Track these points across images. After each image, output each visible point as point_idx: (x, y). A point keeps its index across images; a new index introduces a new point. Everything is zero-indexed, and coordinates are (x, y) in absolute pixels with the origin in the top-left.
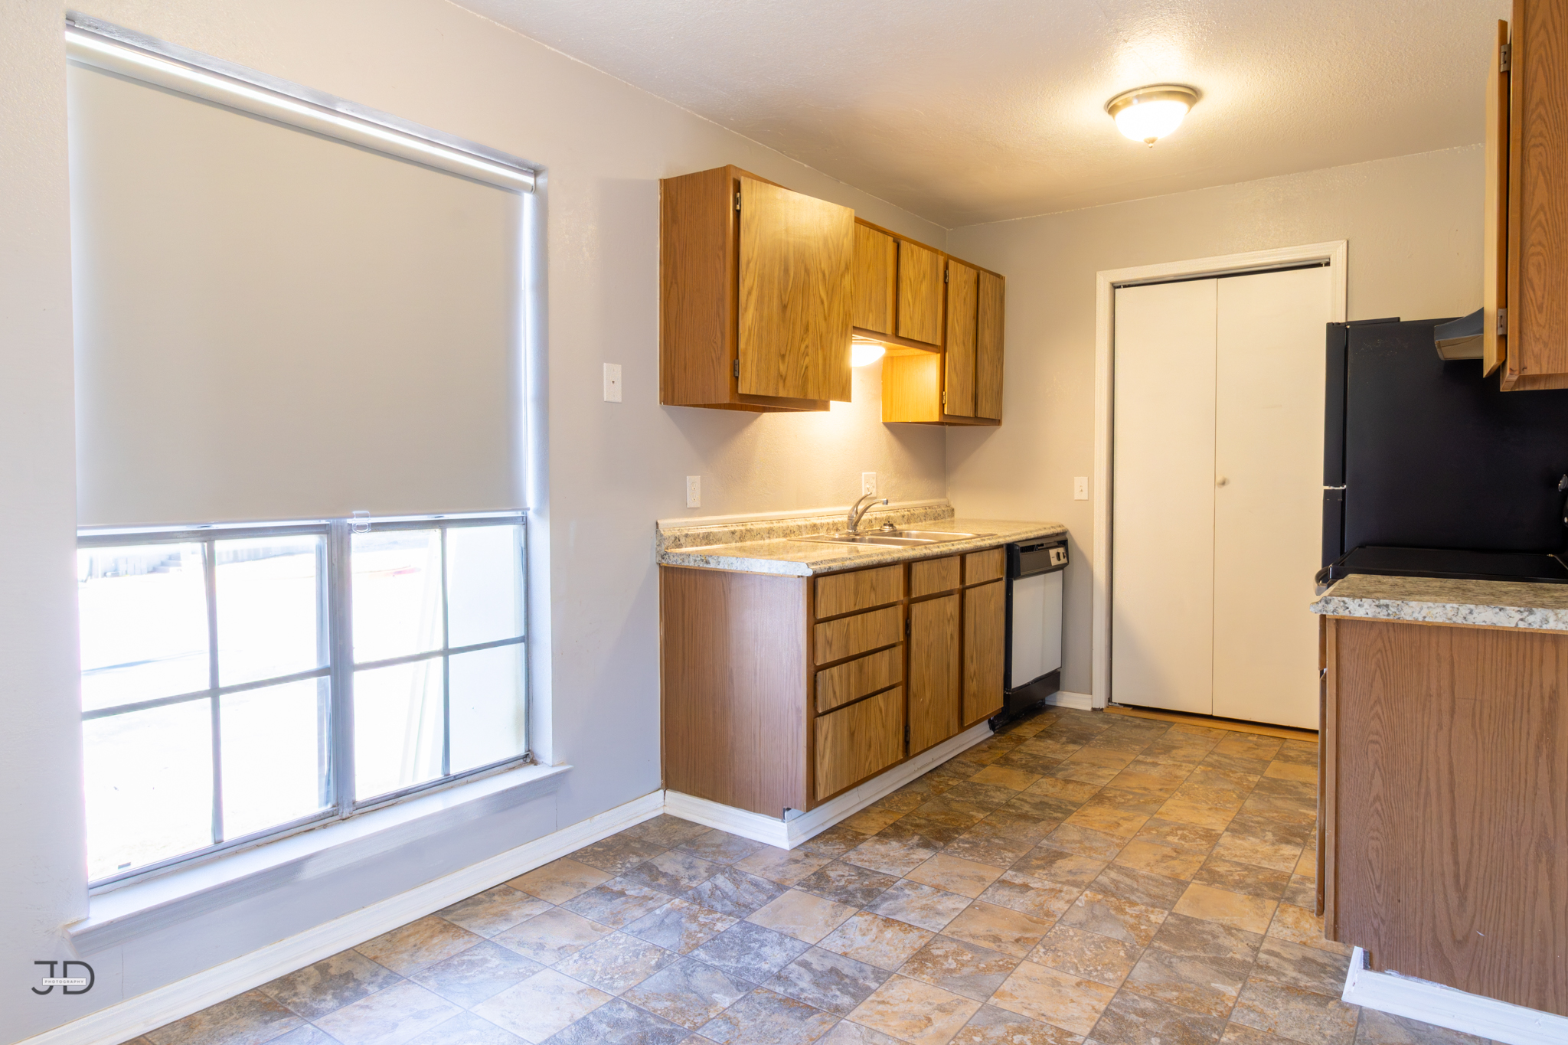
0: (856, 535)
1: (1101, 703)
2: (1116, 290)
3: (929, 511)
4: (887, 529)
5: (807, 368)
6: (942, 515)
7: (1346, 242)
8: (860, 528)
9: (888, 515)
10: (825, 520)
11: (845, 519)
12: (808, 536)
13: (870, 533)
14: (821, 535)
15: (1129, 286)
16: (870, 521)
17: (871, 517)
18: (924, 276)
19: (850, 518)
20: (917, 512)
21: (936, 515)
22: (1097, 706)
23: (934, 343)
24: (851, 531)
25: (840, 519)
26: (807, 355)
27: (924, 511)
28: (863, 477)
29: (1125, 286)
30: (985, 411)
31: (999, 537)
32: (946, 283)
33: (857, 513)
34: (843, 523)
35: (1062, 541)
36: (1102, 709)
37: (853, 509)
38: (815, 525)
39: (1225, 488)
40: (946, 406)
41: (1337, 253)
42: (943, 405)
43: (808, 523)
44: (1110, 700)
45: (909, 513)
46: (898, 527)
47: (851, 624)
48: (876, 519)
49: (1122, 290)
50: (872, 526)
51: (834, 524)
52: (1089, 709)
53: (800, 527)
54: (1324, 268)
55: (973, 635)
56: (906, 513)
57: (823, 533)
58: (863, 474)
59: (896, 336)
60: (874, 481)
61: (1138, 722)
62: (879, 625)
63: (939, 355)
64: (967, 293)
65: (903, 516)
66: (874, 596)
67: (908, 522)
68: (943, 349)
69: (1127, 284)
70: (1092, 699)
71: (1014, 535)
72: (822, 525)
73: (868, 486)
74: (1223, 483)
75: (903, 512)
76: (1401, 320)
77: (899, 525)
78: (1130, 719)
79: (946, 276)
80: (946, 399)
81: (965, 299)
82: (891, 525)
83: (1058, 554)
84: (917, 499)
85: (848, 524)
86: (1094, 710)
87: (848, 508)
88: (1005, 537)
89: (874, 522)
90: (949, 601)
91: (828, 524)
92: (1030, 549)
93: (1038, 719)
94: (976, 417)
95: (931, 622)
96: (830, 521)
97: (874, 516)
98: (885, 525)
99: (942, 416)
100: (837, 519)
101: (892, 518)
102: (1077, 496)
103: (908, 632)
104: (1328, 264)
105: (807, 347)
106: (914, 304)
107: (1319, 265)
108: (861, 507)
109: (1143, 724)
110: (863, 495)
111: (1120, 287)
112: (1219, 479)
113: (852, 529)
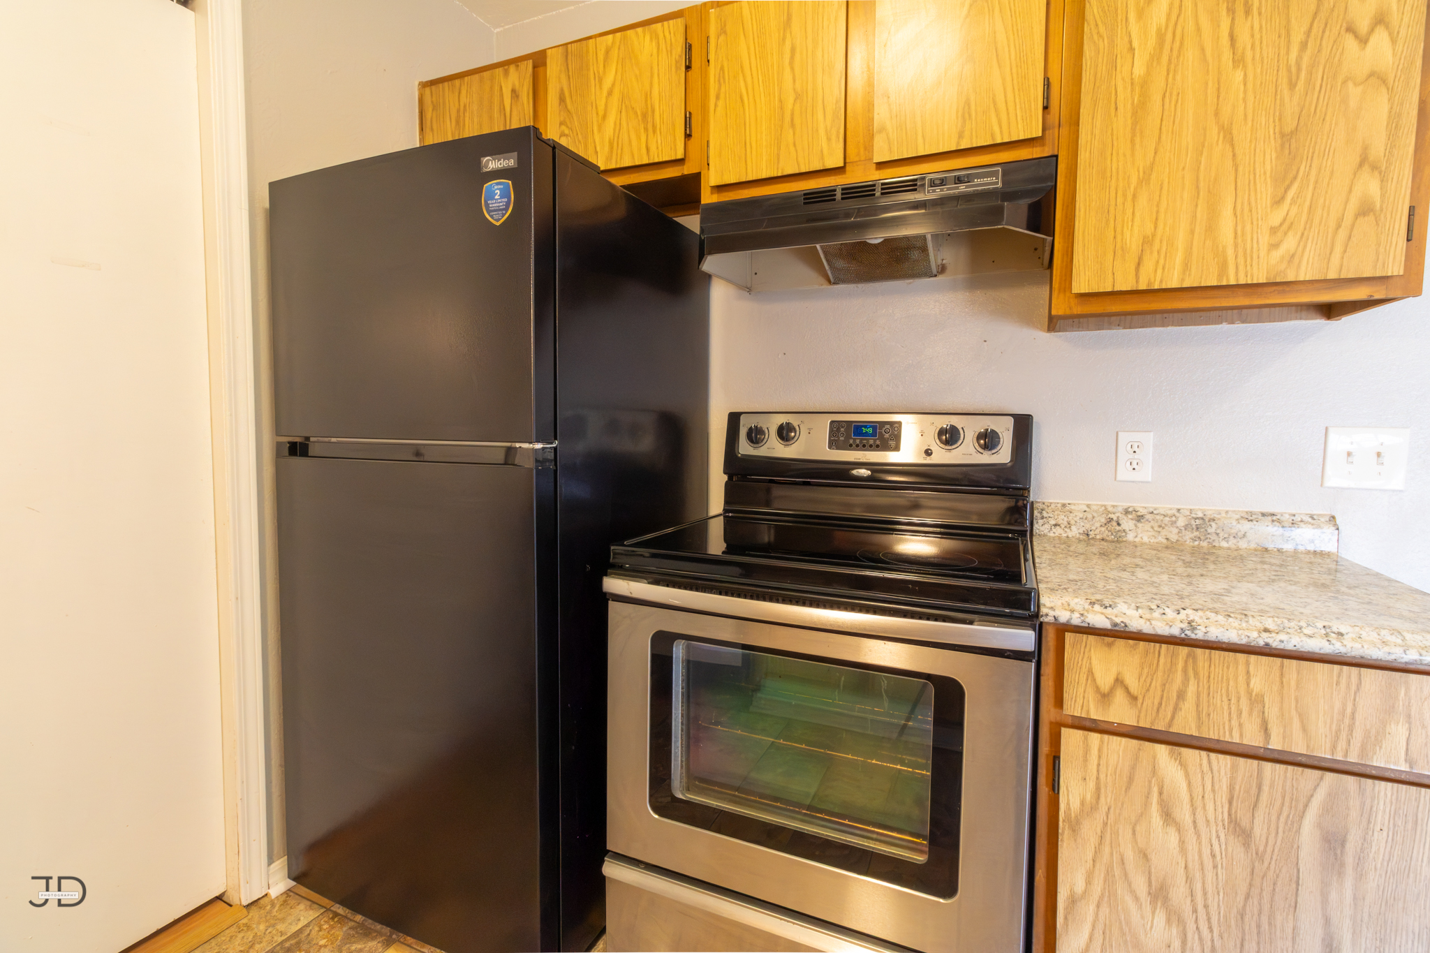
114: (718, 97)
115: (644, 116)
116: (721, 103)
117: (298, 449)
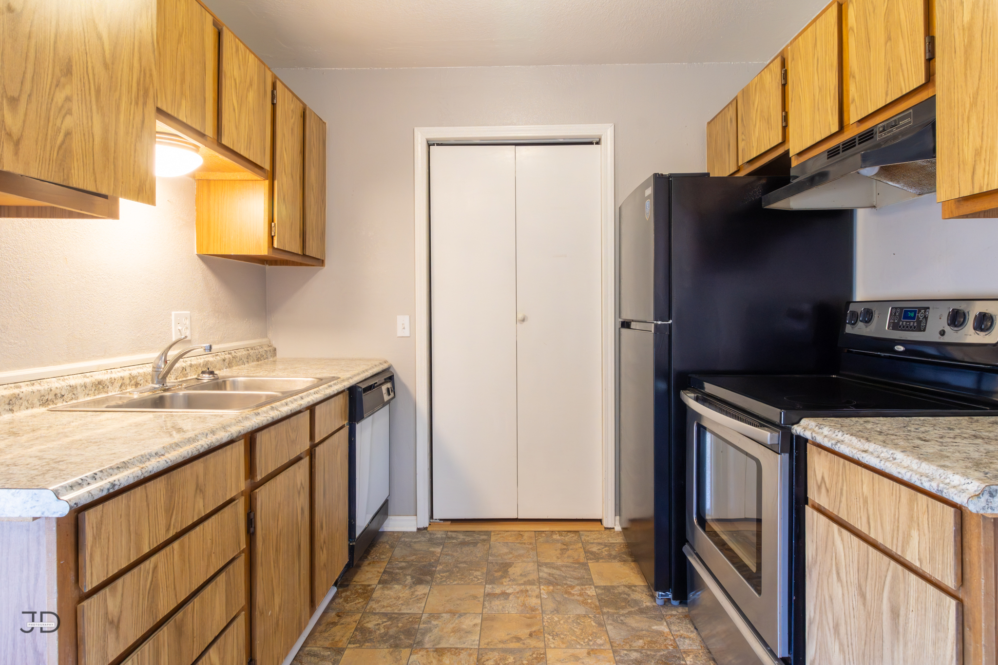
0: (165, 390)
1: (424, 522)
2: (431, 147)
3: (251, 352)
4: (206, 378)
5: (68, 134)
6: (265, 356)
7: (613, 126)
8: (171, 380)
9: (206, 359)
10: (116, 374)
11: (149, 369)
12: (88, 399)
13: (184, 385)
14: (110, 394)
15: (442, 145)
16: (184, 369)
17: (184, 365)
18: (251, 85)
19: (156, 369)
20: (239, 354)
21: (259, 356)
22: (421, 526)
23: (263, 166)
24: (157, 386)
25: (141, 371)
26: (69, 112)
27: (246, 353)
28: (173, 317)
29: (438, 145)
30: (311, 251)
31: (343, 381)
32: (274, 105)
33: (166, 362)
34: (145, 375)
35: (388, 376)
36: (426, 529)
37: (160, 358)
38: (100, 383)
39: (525, 323)
40: (275, 239)
41: (607, 133)
42: (273, 237)
43: (87, 380)
44: (431, 517)
45: (230, 356)
46: (220, 373)
47: (160, 566)
48: (191, 366)
49: (436, 147)
50: (185, 375)
51: (131, 378)
52: (415, 530)
53: (72, 388)
54: (595, 146)
55: (322, 497)
56: (227, 356)
57: (114, 392)
58: (173, 313)
59: (219, 143)
60: (188, 322)
61: (461, 537)
62: (209, 541)
63: (267, 182)
64: (294, 124)
65: (224, 360)
66: (201, 501)
67: (230, 365)
68: (272, 176)
69: (440, 142)
70: (417, 519)
71: (355, 376)
72: (112, 382)
73: (180, 328)
74: (523, 320)
75: (223, 356)
76: (711, 176)
77: (220, 370)
78: (454, 535)
79: (273, 97)
80: (275, 232)
81: (292, 129)
82: (212, 373)
83: (388, 389)
84: (242, 340)
85: (152, 376)
86: (419, 529)
87: (155, 355)
88: (348, 379)
89: (188, 370)
90: (299, 468)
91: (123, 378)
92: (370, 388)
93: (374, 554)
94: (304, 255)
95: (279, 504)
96: (126, 374)
97: (189, 363)
98: (203, 372)
99: (271, 250)
100: (135, 371)
101: (212, 363)
102: (400, 333)
103: (252, 530)
104: (597, 143)
105: (68, 99)
106: (240, 112)
107: (591, 143)
108: (172, 354)
109: (468, 539)
110: (174, 339)
111: (433, 145)
112: (520, 316)
113: (158, 383)
114: (792, 101)
115: (768, 119)
116: (793, 103)
117: (626, 324)
